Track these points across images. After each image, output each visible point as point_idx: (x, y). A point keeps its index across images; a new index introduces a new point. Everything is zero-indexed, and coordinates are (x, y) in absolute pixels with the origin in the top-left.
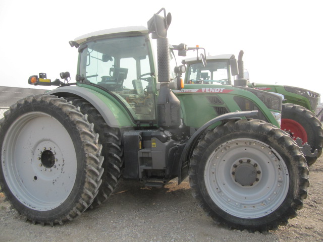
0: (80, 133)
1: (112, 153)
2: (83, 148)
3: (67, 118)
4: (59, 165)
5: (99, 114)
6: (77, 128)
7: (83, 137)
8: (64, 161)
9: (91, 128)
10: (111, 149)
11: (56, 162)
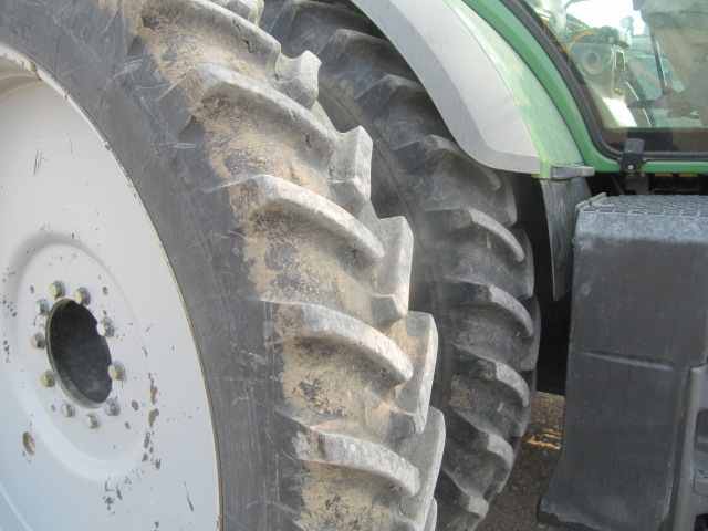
0: (244, 212)
1: (479, 352)
2: (277, 368)
3: (129, 67)
4: (135, 405)
5: (407, 71)
6: (217, 162)
7: (270, 262)
8: (154, 390)
9: (346, 169)
10: (473, 322)
11: (115, 384)
